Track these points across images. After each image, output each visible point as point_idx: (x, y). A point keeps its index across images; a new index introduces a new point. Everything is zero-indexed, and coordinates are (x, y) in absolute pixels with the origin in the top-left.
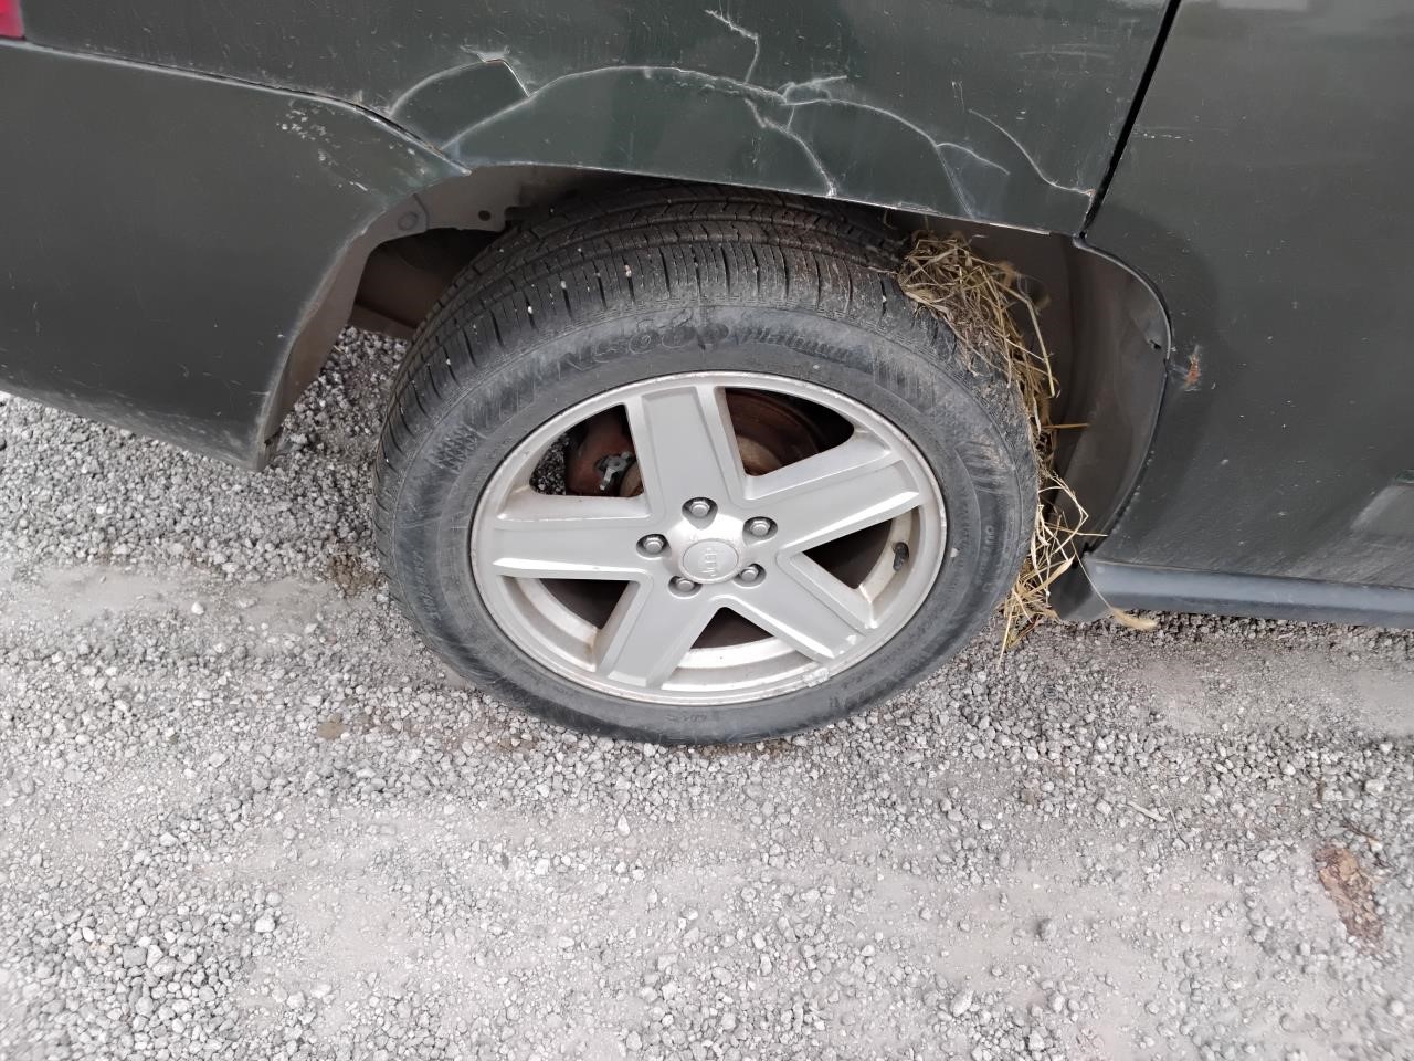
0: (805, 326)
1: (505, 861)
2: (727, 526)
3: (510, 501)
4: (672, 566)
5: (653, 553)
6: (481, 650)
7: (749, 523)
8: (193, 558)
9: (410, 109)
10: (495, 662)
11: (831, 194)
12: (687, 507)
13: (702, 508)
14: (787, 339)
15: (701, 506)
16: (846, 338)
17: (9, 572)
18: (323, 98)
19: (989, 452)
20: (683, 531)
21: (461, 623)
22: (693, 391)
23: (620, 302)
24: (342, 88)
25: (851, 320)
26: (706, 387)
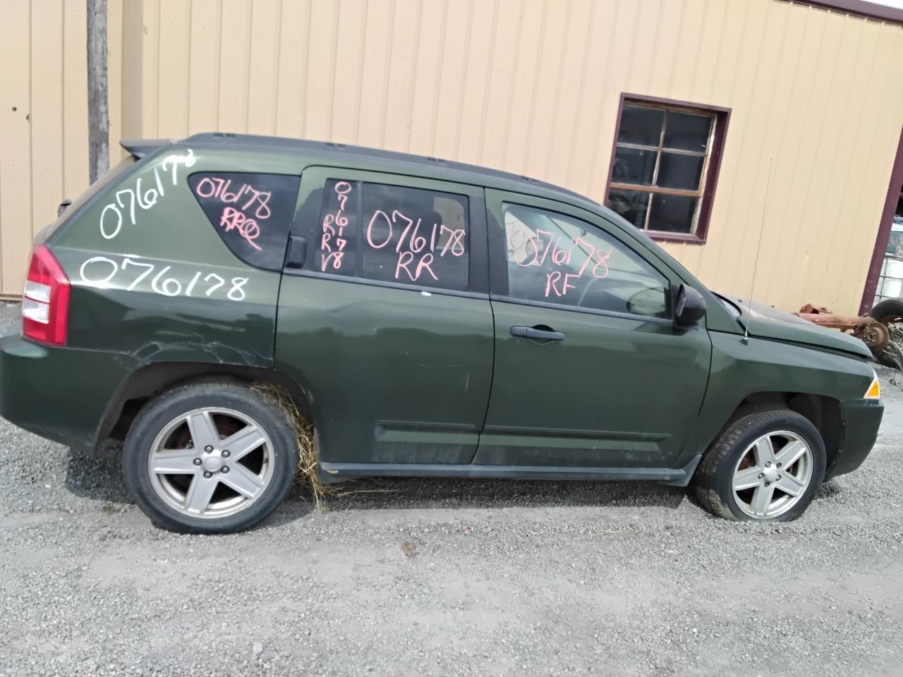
0: (227, 394)
1: (155, 560)
2: (217, 453)
3: (159, 450)
4: (203, 468)
5: (198, 465)
6: (150, 499)
7: (223, 452)
8: (60, 510)
9: (138, 353)
10: (154, 503)
11: (221, 362)
12: (206, 449)
13: (209, 449)
14: (222, 397)
16: (235, 396)
17: (2, 516)
18: (122, 353)
19: (276, 423)
20: (205, 456)
21: (145, 489)
22: (202, 414)
23: (183, 392)
24: (126, 350)
25: (235, 392)
26: (206, 412)
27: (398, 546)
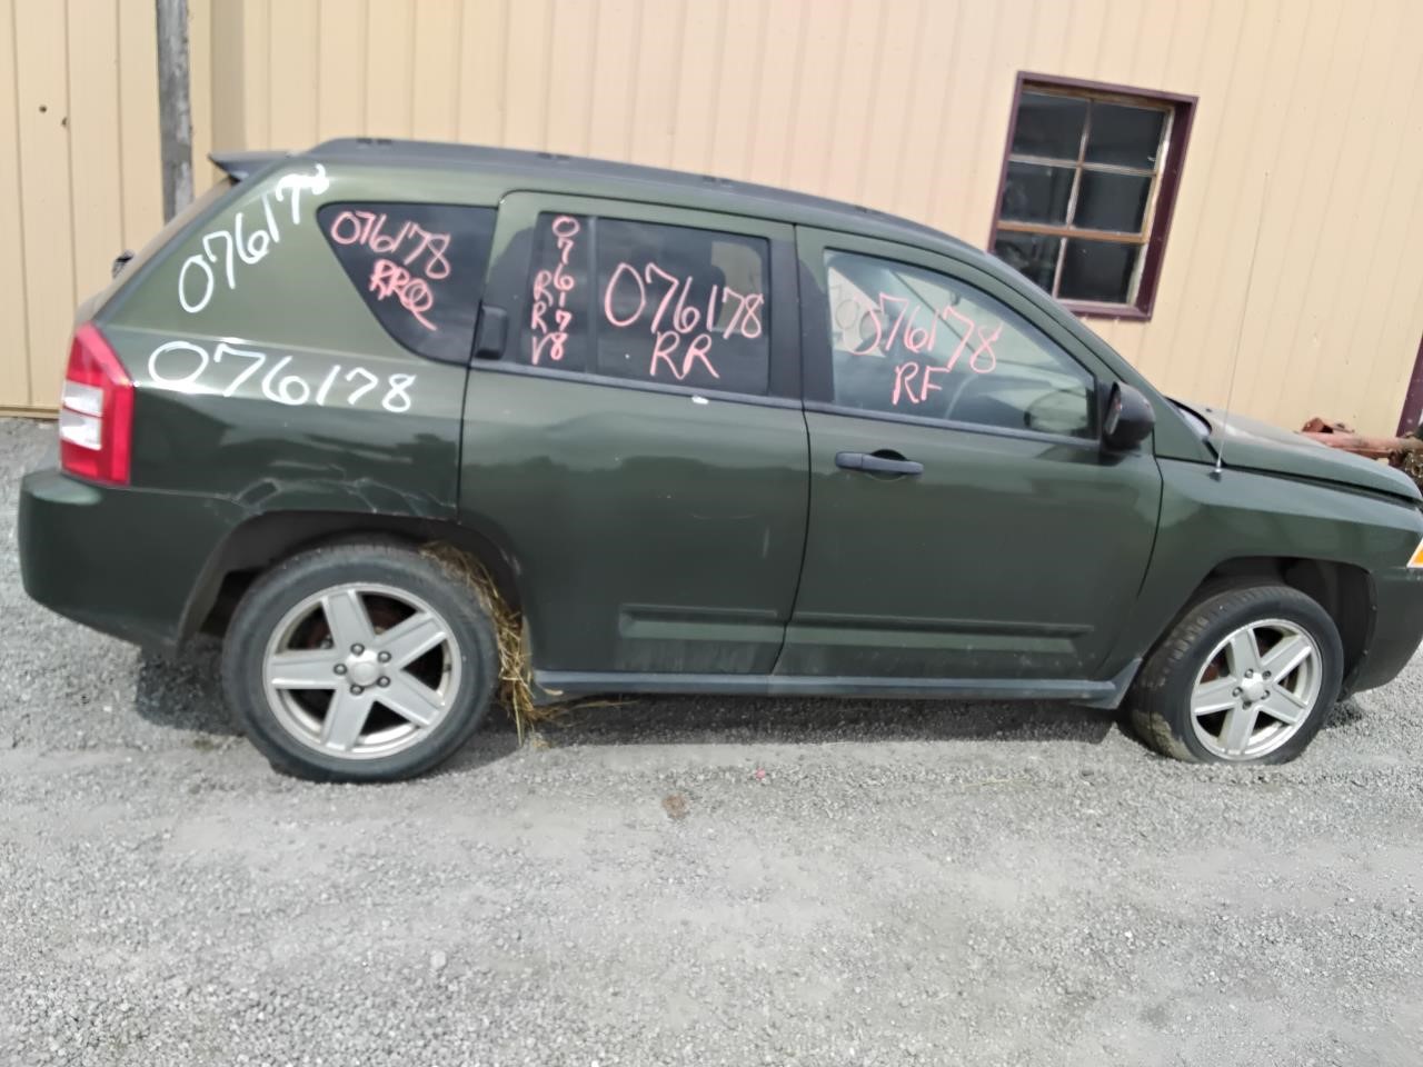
0: (384, 562)
1: (277, 823)
2: (370, 656)
3: (279, 651)
4: (350, 680)
5: (341, 674)
6: (267, 728)
7: (380, 654)
8: (127, 745)
9: (244, 497)
10: (273, 735)
11: (375, 511)
12: (352, 649)
13: (358, 649)
14: (377, 567)
15: (358, 648)
16: (398, 565)
18: (219, 496)
19: (462, 609)
20: (351, 660)
21: (258, 712)
22: (346, 594)
23: (316, 559)
24: (224, 492)
25: (398, 560)
26: (351, 591)
27: (657, 802)
